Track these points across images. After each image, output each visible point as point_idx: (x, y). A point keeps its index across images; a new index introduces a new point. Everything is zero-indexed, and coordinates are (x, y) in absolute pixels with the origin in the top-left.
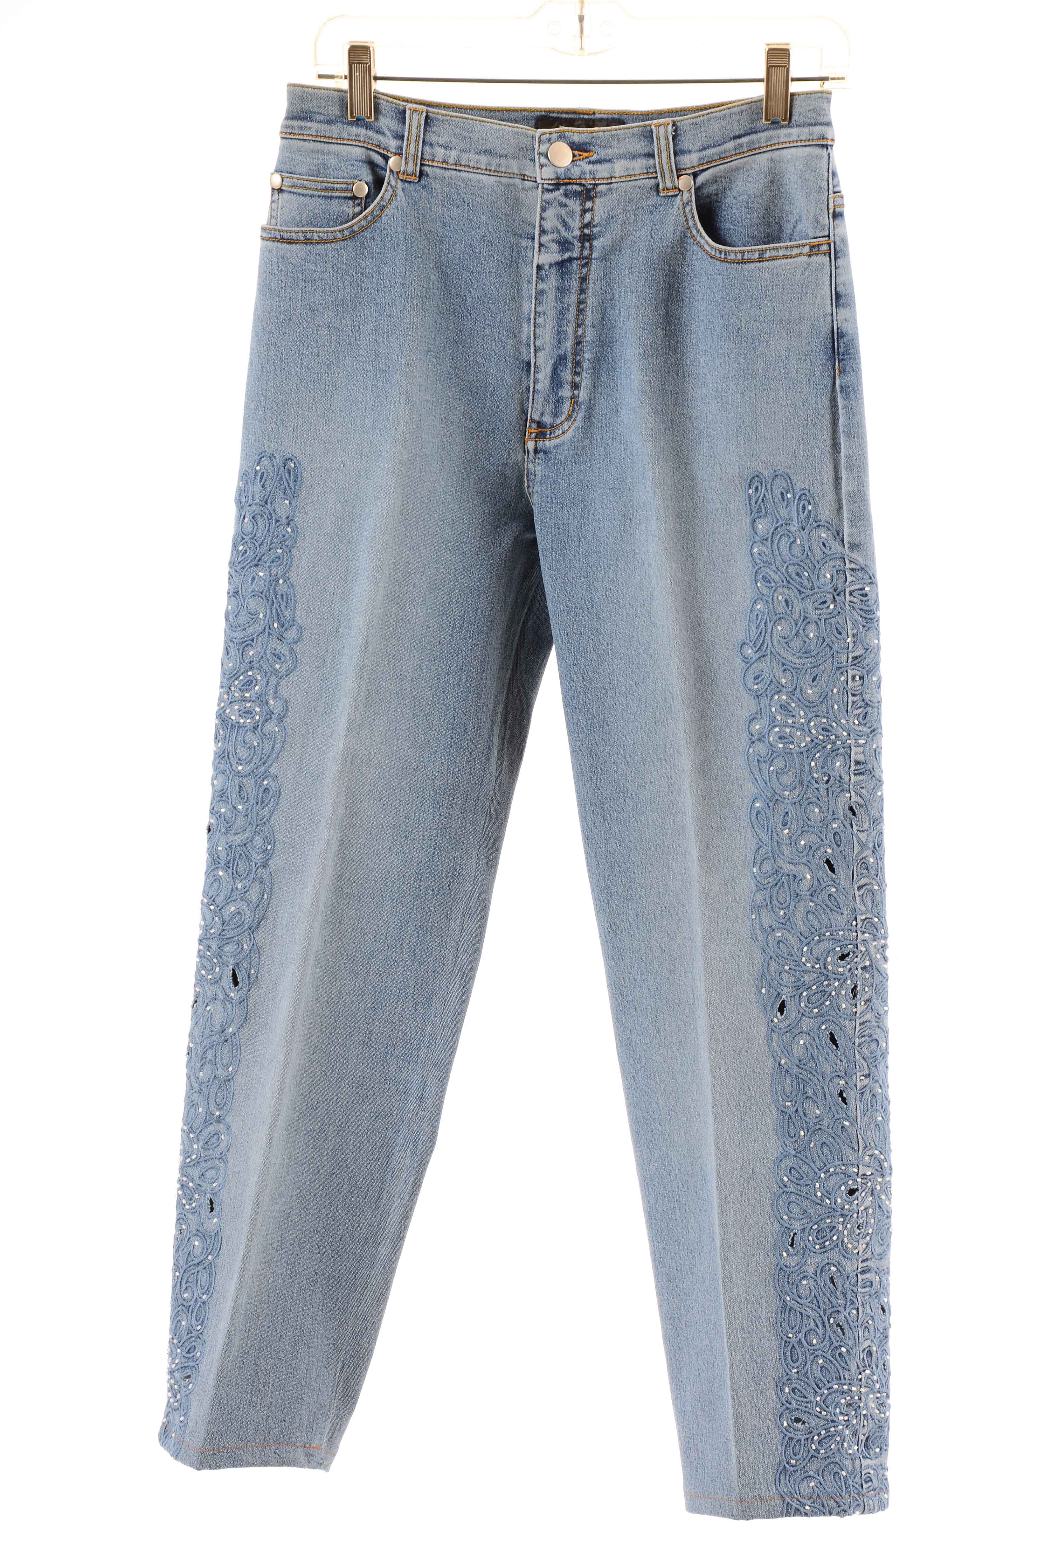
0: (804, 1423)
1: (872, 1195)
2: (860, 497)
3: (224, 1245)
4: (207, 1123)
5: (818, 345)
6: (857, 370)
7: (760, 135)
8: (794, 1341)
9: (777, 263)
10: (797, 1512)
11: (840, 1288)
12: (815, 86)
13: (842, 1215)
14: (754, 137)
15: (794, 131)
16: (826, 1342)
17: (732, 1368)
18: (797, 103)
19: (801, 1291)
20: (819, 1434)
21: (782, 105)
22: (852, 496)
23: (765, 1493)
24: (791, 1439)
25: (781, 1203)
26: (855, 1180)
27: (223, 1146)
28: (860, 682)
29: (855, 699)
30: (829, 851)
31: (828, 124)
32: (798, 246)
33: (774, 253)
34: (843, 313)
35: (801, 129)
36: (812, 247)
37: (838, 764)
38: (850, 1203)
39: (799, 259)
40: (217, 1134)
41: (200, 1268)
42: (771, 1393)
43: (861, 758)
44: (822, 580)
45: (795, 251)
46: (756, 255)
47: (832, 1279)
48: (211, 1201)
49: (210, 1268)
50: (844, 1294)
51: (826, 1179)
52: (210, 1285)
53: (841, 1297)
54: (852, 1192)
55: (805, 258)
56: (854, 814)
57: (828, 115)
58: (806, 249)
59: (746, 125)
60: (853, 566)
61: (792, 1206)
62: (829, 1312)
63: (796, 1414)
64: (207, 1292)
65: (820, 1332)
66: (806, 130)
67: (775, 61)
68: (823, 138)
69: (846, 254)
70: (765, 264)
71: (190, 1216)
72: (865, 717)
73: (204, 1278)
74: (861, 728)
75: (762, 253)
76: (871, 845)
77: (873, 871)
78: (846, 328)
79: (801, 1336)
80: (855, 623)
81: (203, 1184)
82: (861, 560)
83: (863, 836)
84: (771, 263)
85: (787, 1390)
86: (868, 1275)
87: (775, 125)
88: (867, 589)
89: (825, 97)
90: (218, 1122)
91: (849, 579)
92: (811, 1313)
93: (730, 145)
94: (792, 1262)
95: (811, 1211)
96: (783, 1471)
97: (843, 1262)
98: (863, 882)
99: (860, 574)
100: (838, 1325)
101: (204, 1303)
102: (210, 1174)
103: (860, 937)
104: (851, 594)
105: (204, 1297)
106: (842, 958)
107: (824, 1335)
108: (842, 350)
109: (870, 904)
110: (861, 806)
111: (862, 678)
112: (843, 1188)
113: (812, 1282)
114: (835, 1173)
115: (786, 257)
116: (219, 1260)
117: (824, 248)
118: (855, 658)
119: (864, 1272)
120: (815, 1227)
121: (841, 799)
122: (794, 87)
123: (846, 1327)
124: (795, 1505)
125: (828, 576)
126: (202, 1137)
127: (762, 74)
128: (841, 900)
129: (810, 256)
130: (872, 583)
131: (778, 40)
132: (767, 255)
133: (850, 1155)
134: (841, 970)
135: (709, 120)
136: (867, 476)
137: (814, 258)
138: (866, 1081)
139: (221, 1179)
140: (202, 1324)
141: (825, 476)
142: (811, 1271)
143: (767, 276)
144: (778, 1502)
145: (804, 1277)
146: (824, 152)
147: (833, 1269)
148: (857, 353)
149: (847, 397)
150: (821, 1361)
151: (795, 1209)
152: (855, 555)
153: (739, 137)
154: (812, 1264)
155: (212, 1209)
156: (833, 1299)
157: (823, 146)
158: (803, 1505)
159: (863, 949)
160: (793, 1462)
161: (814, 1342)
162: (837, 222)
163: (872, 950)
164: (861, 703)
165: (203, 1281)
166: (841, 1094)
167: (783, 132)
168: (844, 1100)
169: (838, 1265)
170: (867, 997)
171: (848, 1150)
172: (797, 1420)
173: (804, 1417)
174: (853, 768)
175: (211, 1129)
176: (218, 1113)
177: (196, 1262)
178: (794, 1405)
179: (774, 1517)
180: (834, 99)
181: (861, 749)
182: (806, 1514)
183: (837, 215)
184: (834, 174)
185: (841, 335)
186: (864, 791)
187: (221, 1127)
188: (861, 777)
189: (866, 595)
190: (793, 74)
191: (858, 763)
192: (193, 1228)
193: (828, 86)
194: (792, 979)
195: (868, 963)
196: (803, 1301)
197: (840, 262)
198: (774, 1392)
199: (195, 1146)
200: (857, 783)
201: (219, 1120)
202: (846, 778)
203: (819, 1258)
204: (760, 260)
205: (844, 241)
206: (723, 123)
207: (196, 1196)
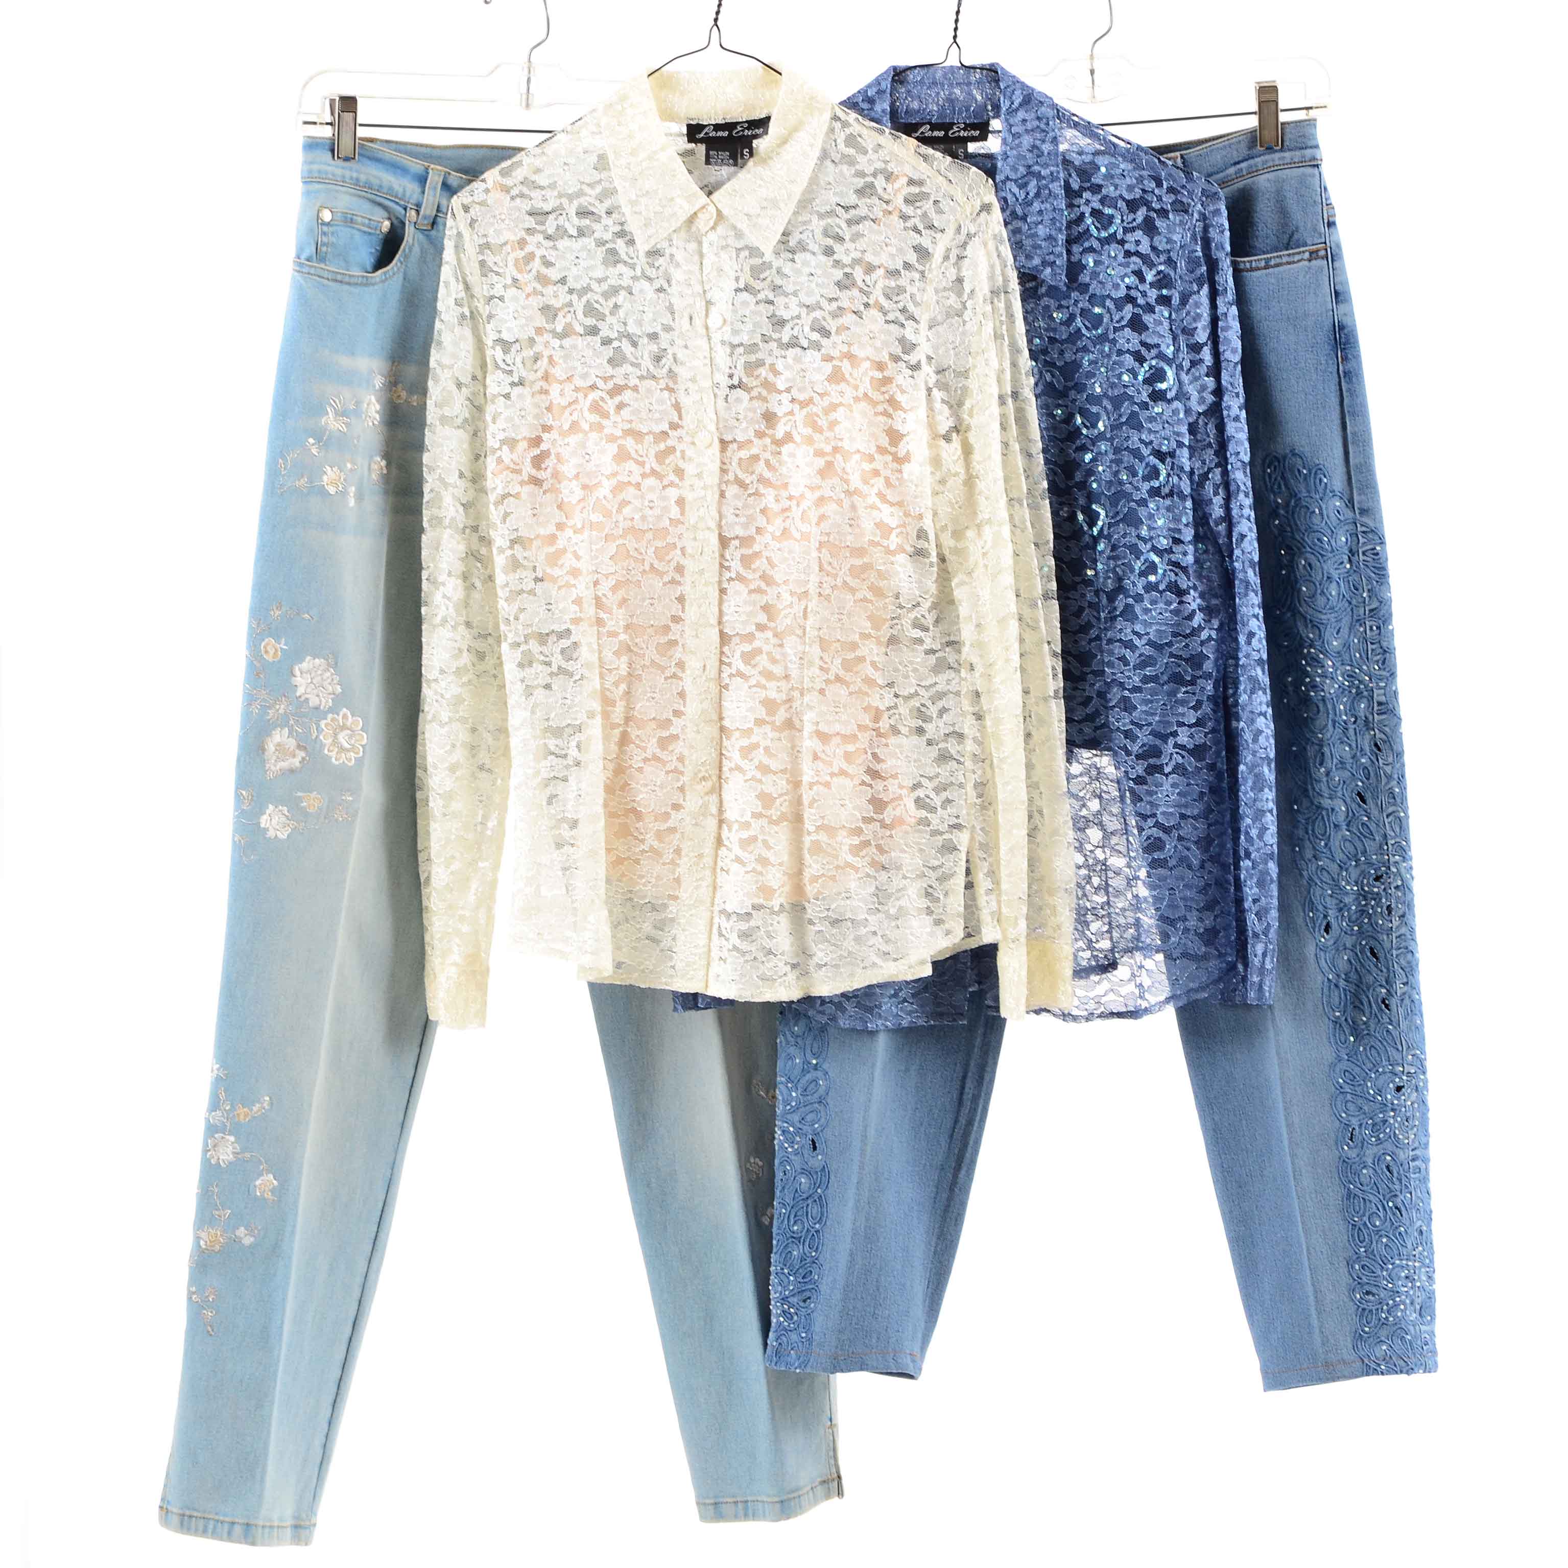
0: (1374, 1295)
1: (1417, 1090)
2: (1367, 468)
3: (832, 1177)
4: (804, 1072)
5: (1323, 337)
6: (1357, 357)
7: (1257, 160)
8: (1360, 1224)
9: (1281, 268)
10: (1376, 1372)
11: (1395, 1174)
12: (1300, 116)
13: (1393, 1110)
14: (1251, 162)
15: (1287, 155)
16: (1388, 1223)
17: (1308, 1250)
18: (1287, 130)
19: (1362, 1180)
20: (1388, 1304)
21: (1274, 133)
22: (1359, 467)
23: (1346, 1357)
24: (1364, 1309)
25: (1339, 1103)
26: (1401, 1078)
27: (822, 1091)
28: (1377, 632)
29: (1374, 647)
30: (1360, 784)
31: (1317, 147)
32: (1299, 253)
33: (1278, 261)
34: (1342, 307)
35: (1293, 153)
36: (1311, 253)
37: (1363, 706)
38: (1398, 1099)
39: (1301, 264)
40: (815, 1081)
41: (809, 1201)
42: (1343, 1270)
43: (1383, 699)
44: (1339, 543)
45: (1297, 258)
46: (1263, 264)
47: (1388, 1167)
48: (813, 1141)
49: (821, 1201)
50: (1400, 1180)
51: (1376, 1078)
52: (822, 1214)
53: (1397, 1183)
54: (1399, 1089)
55: (1306, 263)
56: (1379, 749)
57: (1315, 139)
58: (1307, 255)
59: (1245, 152)
60: (1364, 529)
61: (1349, 1104)
62: (1388, 1196)
63: (1367, 1288)
64: (819, 1222)
65: (1381, 1215)
66: (1298, 153)
67: (1267, 97)
68: (1314, 159)
69: (1340, 257)
70: (1271, 270)
71: (793, 1157)
72: (1384, 663)
73: (815, 1210)
74: (1382, 673)
75: (1267, 260)
76: (1396, 776)
77: (1399, 800)
78: (1346, 321)
79: (1365, 1219)
80: (1369, 579)
81: (804, 1128)
82: (1371, 524)
83: (1388, 769)
84: (1277, 269)
85: (1357, 1267)
86: (1417, 1163)
87: (1270, 149)
88: (1378, 548)
89: (1311, 123)
90: (816, 1069)
91: (1362, 540)
92: (1372, 1197)
93: (1232, 170)
94: (1353, 1154)
95: (1366, 1108)
96: (1359, 1337)
97: (1397, 1151)
98: (1391, 809)
99: (1370, 536)
100: (1397, 1208)
101: (817, 1231)
102: (809, 1118)
103: (1392, 859)
104: (1364, 554)
105: (817, 1226)
106: (1377, 879)
107: (1385, 1217)
108: (1343, 340)
109: (1398, 830)
110: (1384, 742)
111: (1378, 628)
112: (1391, 1085)
113: (1371, 1171)
114: (1384, 1073)
115: (1289, 263)
116: (830, 1191)
117: (1322, 253)
118: (1371, 611)
119: (1413, 1160)
120: (1370, 1122)
121: (1367, 737)
122: (1283, 117)
123: (1403, 1209)
124: (1373, 1365)
125: (1344, 539)
126: (800, 1085)
127: (1255, 107)
128: (1373, 827)
129: (1310, 260)
130: (1382, 543)
131: (1266, 77)
132: (1272, 262)
133: (1397, 1056)
134: (1376, 890)
135: (1212, 151)
136: (1372, 449)
137: (1314, 262)
138: (1406, 988)
139: (823, 1120)
140: (816, 1251)
141: (1335, 451)
142: (1369, 1161)
143: (1273, 281)
144: (1359, 1364)
145: (1365, 1167)
146: (1316, 171)
147: (1388, 1158)
148: (1357, 342)
149: (1350, 381)
150: (1384, 1240)
151: (1351, 1106)
152: (1365, 519)
153: (1238, 163)
154: (1370, 1154)
155: (815, 1148)
156: (1390, 1185)
157: (1314, 166)
158: (1379, 1365)
159: (1394, 870)
160: (1367, 1329)
161: (1378, 1223)
162: (1332, 230)
163: (1403, 871)
164: (1380, 650)
165: (814, 1211)
166: (1383, 1002)
167: (1277, 156)
168: (1387, 1006)
169: (1393, 1155)
170: (1401, 913)
171: (1394, 1051)
172: (1368, 1293)
173: (1374, 1290)
174: (1376, 708)
175: (809, 1077)
176: (814, 1062)
177: (805, 1196)
178: (1365, 1280)
179: (1356, 1377)
180: (1319, 124)
181: (1382, 691)
182: (1382, 1374)
183: (1331, 224)
184: (1325, 189)
185: (1342, 328)
186: (1387, 729)
187: (819, 1074)
188: (1384, 717)
189: (1377, 554)
190: (1281, 106)
191: (1380, 704)
192: (798, 1167)
193: (1312, 113)
194: (1335, 901)
195: (1400, 883)
196: (1365, 1188)
197: (1336, 264)
198: (1346, 1270)
199: (794, 1094)
200: (1380, 721)
201: (816, 1067)
202: (1371, 718)
203: (1375, 1149)
204: (1267, 267)
205: (1338, 246)
206: (1224, 153)
207: (798, 1139)
